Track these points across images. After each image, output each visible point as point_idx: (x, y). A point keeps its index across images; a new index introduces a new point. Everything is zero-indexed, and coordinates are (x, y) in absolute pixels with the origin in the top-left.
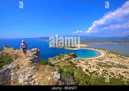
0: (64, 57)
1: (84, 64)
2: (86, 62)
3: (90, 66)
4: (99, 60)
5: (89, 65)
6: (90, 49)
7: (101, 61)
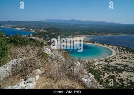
4: (106, 61)
6: (95, 44)
7: (108, 64)
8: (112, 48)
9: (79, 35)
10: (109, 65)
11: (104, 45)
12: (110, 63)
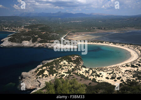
0: (64, 68)
1: (107, 78)
2: (110, 74)
3: (122, 81)
4: (133, 66)
5: (118, 78)
6: (104, 44)
7: (138, 69)
8: (129, 48)
9: (76, 33)
10: (139, 71)
11: (117, 44)
12: (139, 69)
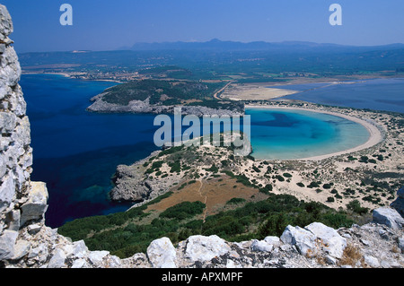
1: (300, 185)
3: (334, 191)
4: (364, 159)
5: (326, 186)
6: (304, 109)
7: (375, 167)
8: (360, 117)
10: (377, 171)
11: (333, 109)
12: (378, 166)
